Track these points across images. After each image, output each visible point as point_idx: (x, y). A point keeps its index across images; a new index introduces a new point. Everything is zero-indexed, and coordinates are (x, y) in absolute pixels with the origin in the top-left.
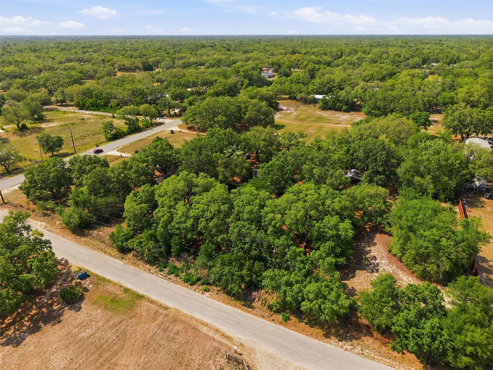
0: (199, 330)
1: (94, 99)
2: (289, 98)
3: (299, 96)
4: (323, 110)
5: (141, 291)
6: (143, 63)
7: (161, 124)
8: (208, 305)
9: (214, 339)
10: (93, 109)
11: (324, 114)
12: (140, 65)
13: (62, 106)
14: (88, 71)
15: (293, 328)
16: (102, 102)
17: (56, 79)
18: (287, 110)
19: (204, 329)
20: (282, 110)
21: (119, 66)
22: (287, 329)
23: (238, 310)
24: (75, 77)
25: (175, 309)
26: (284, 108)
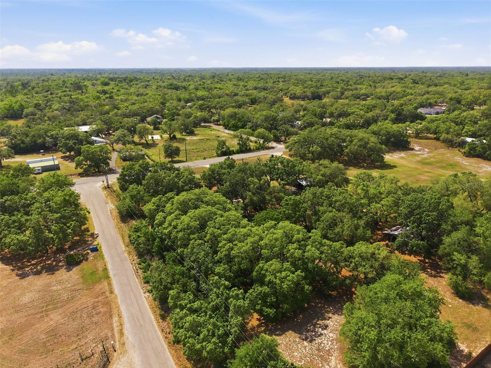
0: (112, 318)
1: (236, 121)
2: (435, 139)
3: (443, 136)
4: (467, 156)
5: (111, 274)
6: (312, 93)
7: (273, 148)
8: (138, 304)
9: (112, 330)
10: (233, 129)
11: (464, 162)
12: (309, 94)
13: (216, 124)
14: (260, 98)
15: (173, 352)
16: (240, 124)
17: (225, 103)
18: (419, 150)
19: (115, 319)
20: (412, 149)
21: (291, 94)
22: (167, 350)
23: (152, 317)
24: (240, 102)
25: (116, 296)
26: (417, 148)
